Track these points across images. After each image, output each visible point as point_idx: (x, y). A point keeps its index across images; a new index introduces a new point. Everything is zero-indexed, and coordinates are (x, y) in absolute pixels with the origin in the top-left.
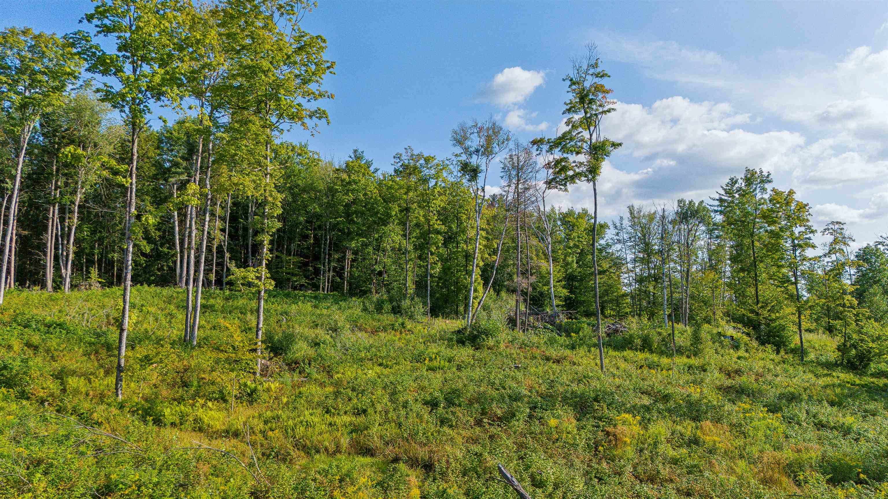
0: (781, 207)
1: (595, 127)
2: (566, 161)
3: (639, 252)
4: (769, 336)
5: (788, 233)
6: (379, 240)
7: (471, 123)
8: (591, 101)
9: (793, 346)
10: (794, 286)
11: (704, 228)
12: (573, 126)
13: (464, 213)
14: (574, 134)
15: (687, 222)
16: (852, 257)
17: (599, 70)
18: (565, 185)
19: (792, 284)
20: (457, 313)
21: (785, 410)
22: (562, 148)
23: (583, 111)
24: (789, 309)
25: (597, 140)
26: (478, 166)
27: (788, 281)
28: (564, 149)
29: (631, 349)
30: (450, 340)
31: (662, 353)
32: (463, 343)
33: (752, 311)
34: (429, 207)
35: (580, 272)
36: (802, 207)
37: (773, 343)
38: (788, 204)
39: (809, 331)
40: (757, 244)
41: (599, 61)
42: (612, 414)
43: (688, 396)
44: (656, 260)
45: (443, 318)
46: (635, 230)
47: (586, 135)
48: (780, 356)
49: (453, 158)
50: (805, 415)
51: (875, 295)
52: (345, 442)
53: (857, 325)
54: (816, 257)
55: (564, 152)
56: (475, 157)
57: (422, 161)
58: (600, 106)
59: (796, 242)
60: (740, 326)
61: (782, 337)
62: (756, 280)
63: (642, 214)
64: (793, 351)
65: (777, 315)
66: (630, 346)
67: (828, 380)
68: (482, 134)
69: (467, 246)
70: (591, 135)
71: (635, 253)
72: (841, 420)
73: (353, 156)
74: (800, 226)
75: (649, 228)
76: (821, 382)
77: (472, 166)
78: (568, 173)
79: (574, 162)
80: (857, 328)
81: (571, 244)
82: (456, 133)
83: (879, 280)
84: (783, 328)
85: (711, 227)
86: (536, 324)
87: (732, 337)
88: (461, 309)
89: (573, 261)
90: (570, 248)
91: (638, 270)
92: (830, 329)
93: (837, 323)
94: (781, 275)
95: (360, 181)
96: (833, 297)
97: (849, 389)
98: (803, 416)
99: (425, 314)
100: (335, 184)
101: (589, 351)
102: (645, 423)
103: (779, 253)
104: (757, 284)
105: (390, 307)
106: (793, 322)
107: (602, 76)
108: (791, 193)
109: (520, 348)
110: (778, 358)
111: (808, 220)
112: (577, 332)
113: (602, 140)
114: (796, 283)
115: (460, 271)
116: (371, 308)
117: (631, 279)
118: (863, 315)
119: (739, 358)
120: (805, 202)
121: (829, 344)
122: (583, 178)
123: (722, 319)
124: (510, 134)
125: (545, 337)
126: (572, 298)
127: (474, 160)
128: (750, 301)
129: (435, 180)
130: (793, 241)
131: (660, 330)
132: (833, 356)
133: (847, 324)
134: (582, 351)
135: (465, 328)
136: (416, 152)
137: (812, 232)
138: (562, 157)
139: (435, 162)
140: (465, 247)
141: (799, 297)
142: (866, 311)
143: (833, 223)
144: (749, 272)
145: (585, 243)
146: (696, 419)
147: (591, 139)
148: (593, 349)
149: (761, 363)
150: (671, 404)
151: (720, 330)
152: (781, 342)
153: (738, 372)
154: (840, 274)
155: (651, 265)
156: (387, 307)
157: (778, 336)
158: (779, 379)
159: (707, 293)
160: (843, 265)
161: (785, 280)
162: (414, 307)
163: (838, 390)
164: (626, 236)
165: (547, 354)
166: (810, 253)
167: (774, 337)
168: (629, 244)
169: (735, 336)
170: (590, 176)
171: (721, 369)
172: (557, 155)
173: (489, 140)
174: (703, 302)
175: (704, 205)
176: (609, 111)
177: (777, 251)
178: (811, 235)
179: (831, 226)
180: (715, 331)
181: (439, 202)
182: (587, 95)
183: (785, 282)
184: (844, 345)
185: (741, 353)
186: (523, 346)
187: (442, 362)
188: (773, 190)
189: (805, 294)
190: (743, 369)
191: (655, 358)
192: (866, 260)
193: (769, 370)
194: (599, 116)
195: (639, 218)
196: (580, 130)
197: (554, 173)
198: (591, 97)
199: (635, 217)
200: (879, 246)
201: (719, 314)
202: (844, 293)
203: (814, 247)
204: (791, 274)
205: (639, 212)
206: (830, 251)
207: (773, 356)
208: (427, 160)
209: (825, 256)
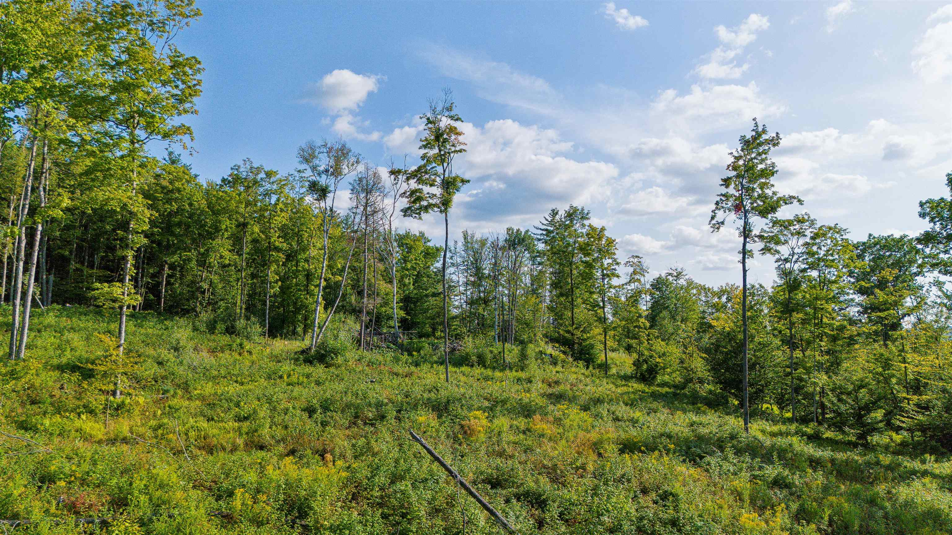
0: (594, 241)
1: (448, 164)
2: (420, 192)
3: (471, 276)
4: (581, 354)
5: (599, 264)
6: (205, 255)
7: (319, 143)
8: (445, 141)
9: (599, 362)
10: (602, 310)
11: (528, 255)
12: (427, 161)
13: (306, 231)
14: (429, 168)
15: (514, 248)
16: (648, 286)
17: (452, 113)
18: (419, 214)
19: (600, 308)
20: (294, 333)
21: (593, 409)
22: (418, 180)
23: (437, 148)
24: (597, 330)
25: (449, 176)
26: (327, 187)
27: (598, 305)
28: (420, 181)
29: (467, 365)
30: (297, 360)
31: (494, 368)
32: (311, 363)
33: (568, 332)
34: (270, 223)
35: (416, 294)
36: (611, 242)
37: (584, 360)
38: (600, 239)
39: (613, 350)
40: (575, 272)
41: (454, 105)
42: (465, 413)
43: (520, 400)
44: (486, 284)
45: (281, 339)
46: (468, 254)
47: (440, 169)
48: (589, 371)
49: (296, 174)
50: (606, 412)
51: (664, 318)
52: (240, 442)
53: (649, 343)
54: (619, 286)
55: (419, 183)
56: (324, 176)
57: (262, 175)
58: (453, 145)
59: (605, 272)
60: (557, 345)
61: (591, 355)
62: (572, 305)
63: (475, 239)
64: (600, 366)
65: (588, 335)
66: (467, 362)
67: (625, 389)
68: (331, 155)
69: (309, 266)
70: (444, 171)
71: (467, 277)
72: (632, 415)
73: (167, 159)
74: (609, 258)
75: (481, 253)
76: (619, 390)
77: (321, 186)
78: (422, 203)
79: (428, 193)
80: (648, 346)
81: (409, 266)
82: (303, 150)
83: (668, 307)
84: (592, 346)
85: (535, 254)
86: (380, 343)
87: (551, 355)
88: (300, 330)
89: (410, 283)
90: (407, 270)
91: (469, 293)
92: (629, 348)
93: (633, 342)
94: (592, 300)
95: (184, 189)
96: (631, 320)
97: (640, 395)
98: (605, 413)
99: (263, 334)
100: (156, 191)
101: (432, 367)
102: (491, 419)
103: (591, 281)
104: (573, 308)
105: (223, 327)
106: (601, 342)
107: (457, 120)
108: (603, 229)
109: (368, 365)
110: (587, 373)
111: (614, 254)
112: (418, 351)
113: (453, 175)
114: (603, 308)
115: (300, 290)
116: (203, 328)
117: (462, 301)
118: (654, 335)
119: (557, 372)
120: (613, 239)
121: (627, 361)
122: (436, 209)
123: (542, 340)
124: (360, 157)
125: (390, 355)
126: (407, 319)
127: (323, 180)
128: (567, 323)
129: (277, 197)
130: (602, 271)
131: (491, 349)
132: (629, 369)
133: (641, 343)
134: (425, 367)
135: (310, 348)
136: (255, 165)
137: (618, 264)
138: (417, 188)
139: (278, 176)
140: (307, 266)
141: (605, 319)
142: (655, 332)
143: (633, 257)
144: (567, 297)
145: (422, 265)
146: (527, 416)
147: (444, 174)
148: (435, 365)
149: (575, 376)
150: (508, 406)
151: (541, 349)
152: (591, 359)
153: (557, 383)
154: (636, 301)
155: (482, 289)
156: (220, 327)
157: (588, 354)
158: (589, 388)
159: (529, 316)
160: (640, 292)
161: (595, 305)
162: (251, 328)
163: (632, 396)
164: (459, 260)
165: (395, 370)
166: (615, 282)
167: (585, 354)
168: (462, 268)
169: (554, 354)
170: (443, 208)
171: (543, 381)
172: (413, 185)
173: (338, 161)
174: (526, 324)
175: (530, 233)
176: (460, 151)
177: (590, 279)
178: (616, 267)
179: (632, 260)
180: (537, 350)
181: (281, 219)
182: (442, 135)
183: (594, 307)
184: (638, 361)
185: (559, 368)
186: (370, 364)
187: (301, 378)
188: (590, 226)
189: (610, 317)
190: (561, 381)
191: (489, 372)
192: (659, 289)
193: (581, 381)
194: (452, 155)
195: (472, 244)
196: (434, 165)
197: (410, 202)
198: (445, 136)
199: (468, 242)
200: (668, 277)
201: (539, 335)
202: (640, 316)
203: (618, 276)
204: (600, 299)
205: (473, 237)
206: (630, 280)
207: (584, 371)
208: (269, 174)
209: (626, 284)
